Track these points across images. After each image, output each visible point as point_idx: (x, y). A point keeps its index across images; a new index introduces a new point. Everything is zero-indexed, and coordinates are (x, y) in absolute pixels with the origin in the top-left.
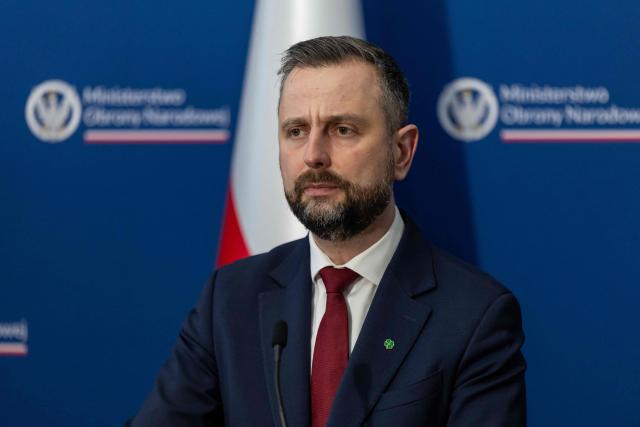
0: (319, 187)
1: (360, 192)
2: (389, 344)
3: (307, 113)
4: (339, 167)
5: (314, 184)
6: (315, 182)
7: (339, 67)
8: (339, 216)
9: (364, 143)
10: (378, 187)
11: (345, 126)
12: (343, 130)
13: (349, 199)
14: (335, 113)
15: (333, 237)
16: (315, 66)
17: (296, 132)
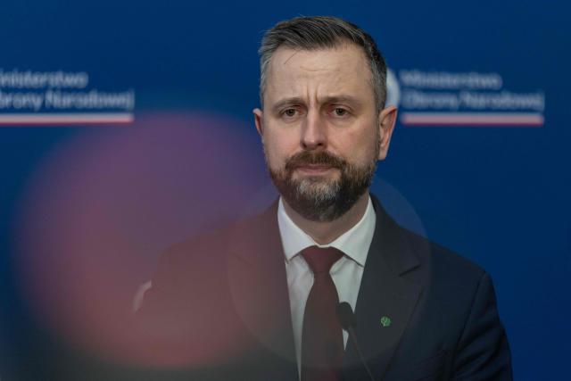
0: (316, 168)
1: (354, 172)
2: (385, 322)
3: (305, 94)
4: (335, 148)
5: (311, 165)
6: (312, 162)
7: (333, 50)
8: (334, 195)
9: (358, 125)
10: (369, 168)
11: (341, 107)
12: (341, 112)
13: (343, 177)
14: (332, 94)
15: (321, 217)
16: (309, 48)
17: (290, 112)
